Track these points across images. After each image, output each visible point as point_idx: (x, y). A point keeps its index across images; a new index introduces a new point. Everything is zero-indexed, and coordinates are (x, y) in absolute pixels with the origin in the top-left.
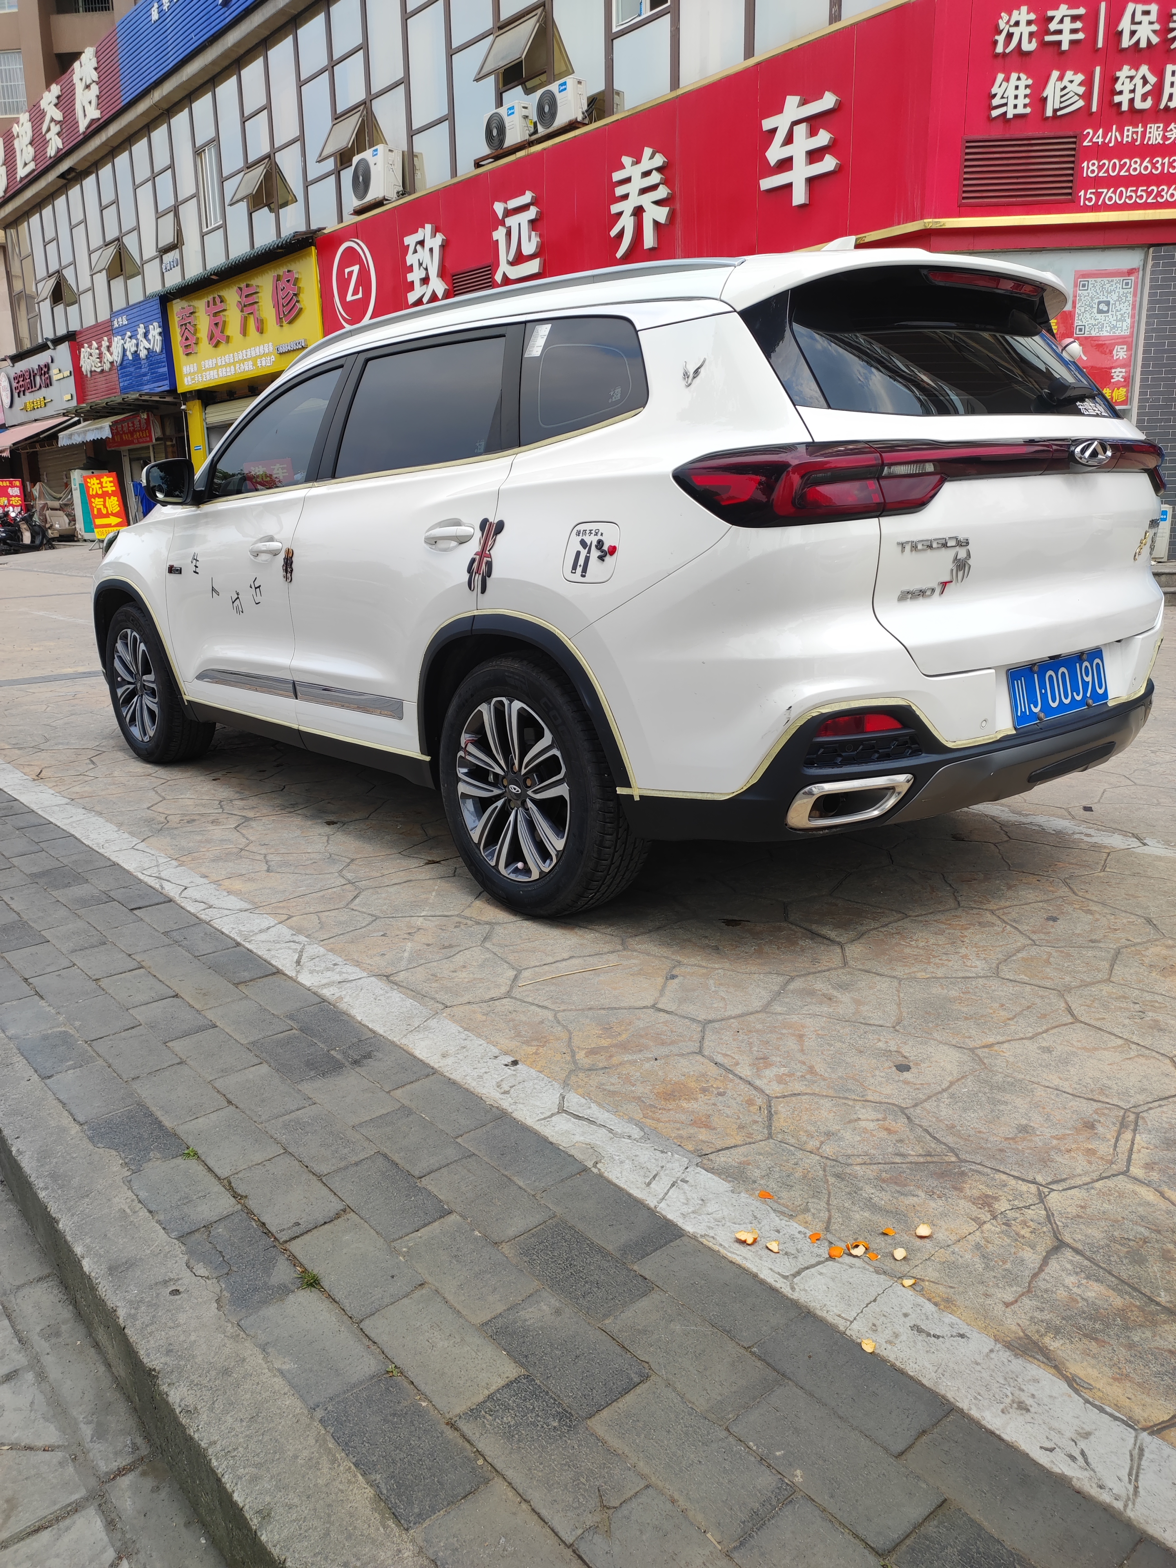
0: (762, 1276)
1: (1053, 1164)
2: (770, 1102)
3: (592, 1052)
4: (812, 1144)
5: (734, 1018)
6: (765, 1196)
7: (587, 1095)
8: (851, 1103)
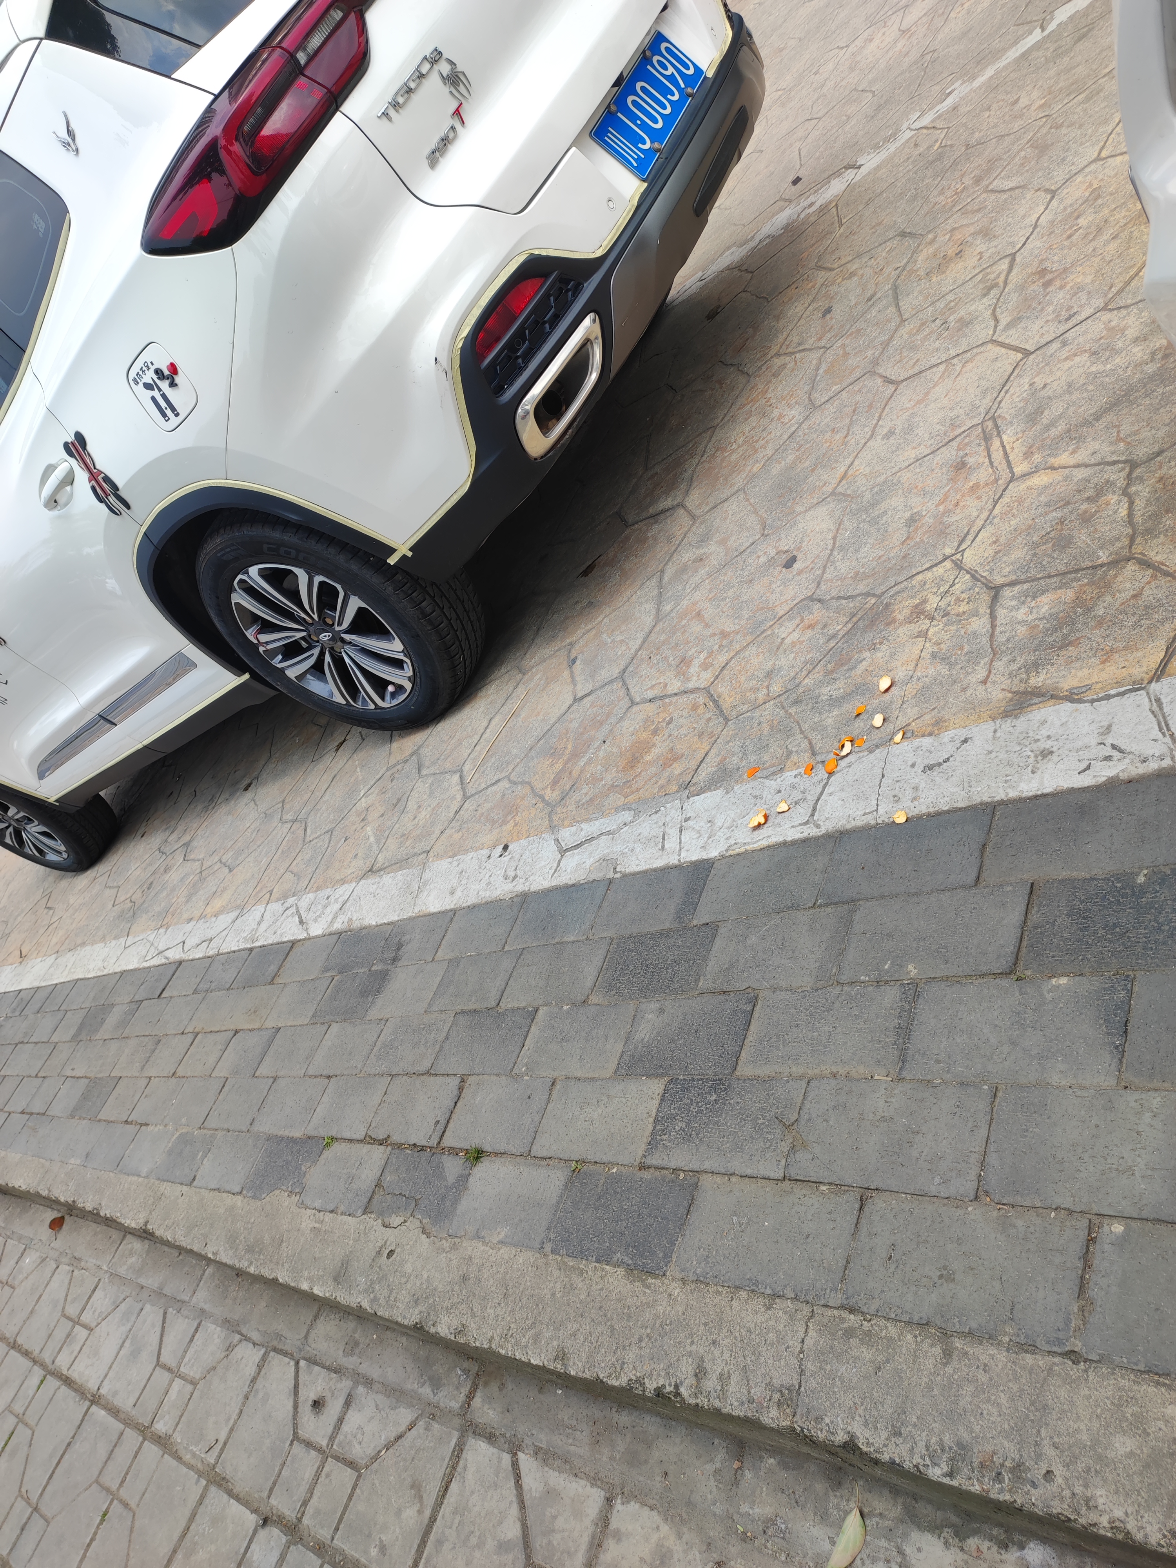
0: (789, 839)
1: (951, 528)
2: (709, 692)
3: (555, 782)
4: (761, 695)
5: (640, 649)
6: (753, 773)
7: (574, 822)
8: (769, 632)
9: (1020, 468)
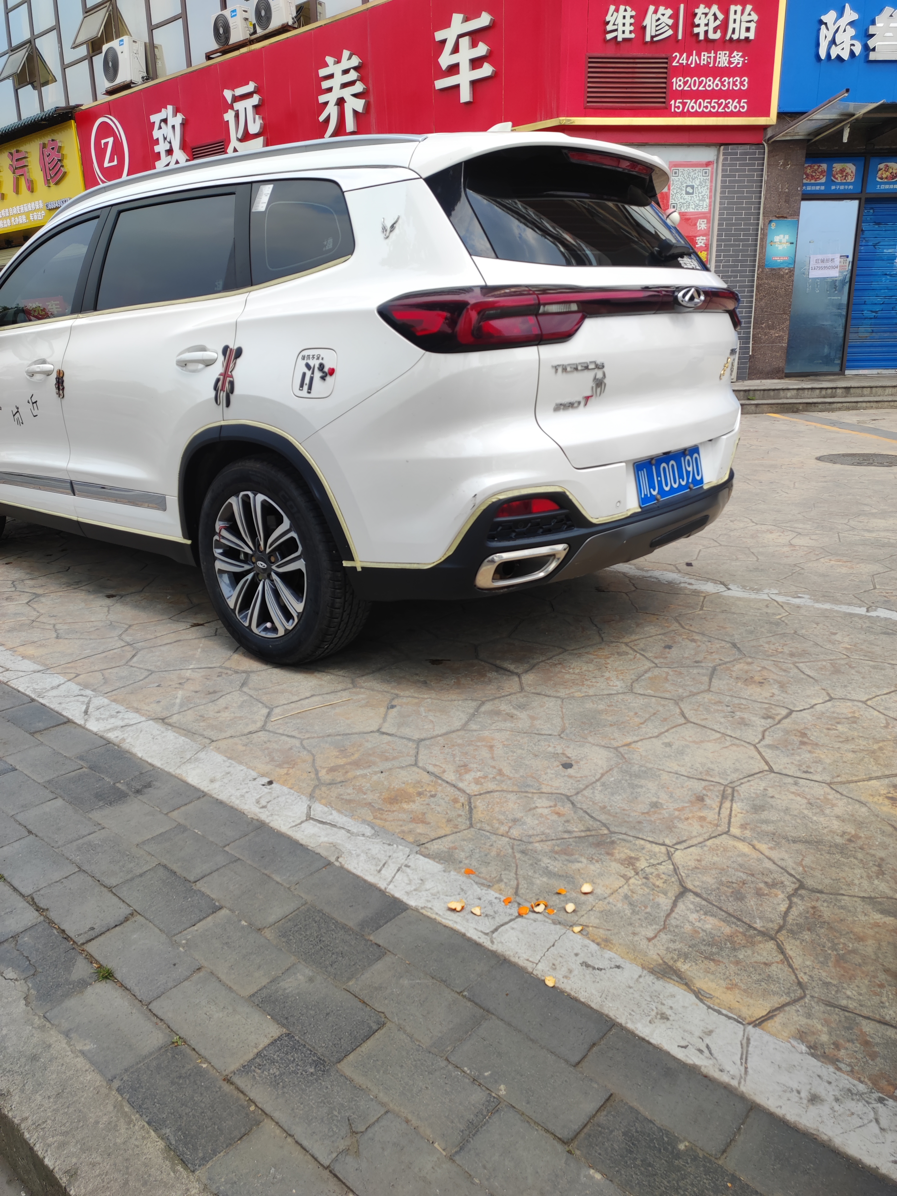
0: (469, 935)
1: (676, 830)
2: (470, 799)
3: (332, 770)
4: (503, 829)
5: (440, 736)
6: (469, 872)
7: (329, 804)
8: (530, 795)
9: (735, 831)
